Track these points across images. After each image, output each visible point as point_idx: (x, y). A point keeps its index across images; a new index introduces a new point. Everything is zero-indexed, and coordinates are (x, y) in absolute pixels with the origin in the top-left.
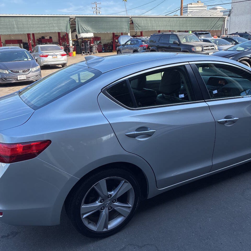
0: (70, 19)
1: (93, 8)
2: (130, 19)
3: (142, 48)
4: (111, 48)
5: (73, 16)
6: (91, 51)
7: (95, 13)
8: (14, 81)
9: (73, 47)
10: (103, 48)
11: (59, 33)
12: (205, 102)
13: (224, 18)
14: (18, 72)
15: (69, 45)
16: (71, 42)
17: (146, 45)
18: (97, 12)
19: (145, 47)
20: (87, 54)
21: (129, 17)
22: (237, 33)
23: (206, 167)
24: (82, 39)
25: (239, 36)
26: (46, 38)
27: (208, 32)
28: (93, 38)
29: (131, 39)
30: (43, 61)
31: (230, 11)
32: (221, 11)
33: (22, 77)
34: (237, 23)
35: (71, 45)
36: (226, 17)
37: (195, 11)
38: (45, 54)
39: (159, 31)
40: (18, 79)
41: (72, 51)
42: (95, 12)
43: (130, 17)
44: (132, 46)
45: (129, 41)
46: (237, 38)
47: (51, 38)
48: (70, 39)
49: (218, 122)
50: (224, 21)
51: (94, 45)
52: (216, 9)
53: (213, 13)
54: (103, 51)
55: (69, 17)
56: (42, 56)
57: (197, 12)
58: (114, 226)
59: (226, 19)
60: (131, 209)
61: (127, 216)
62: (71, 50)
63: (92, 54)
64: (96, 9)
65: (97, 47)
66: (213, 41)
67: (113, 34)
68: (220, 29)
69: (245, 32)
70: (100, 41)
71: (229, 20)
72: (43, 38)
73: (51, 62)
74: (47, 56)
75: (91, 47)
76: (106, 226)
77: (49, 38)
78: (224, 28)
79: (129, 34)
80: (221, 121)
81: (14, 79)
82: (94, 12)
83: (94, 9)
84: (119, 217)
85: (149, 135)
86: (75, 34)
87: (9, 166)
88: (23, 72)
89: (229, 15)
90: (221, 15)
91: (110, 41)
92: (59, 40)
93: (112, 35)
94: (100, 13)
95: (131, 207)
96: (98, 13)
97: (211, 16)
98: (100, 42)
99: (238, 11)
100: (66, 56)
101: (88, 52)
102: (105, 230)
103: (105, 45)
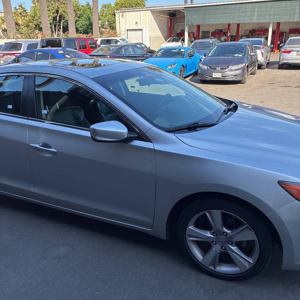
8: (209, 78)
14: (215, 69)
30: (283, 59)
33: (217, 75)
38: (289, 49)
40: (213, 77)
49: (30, 145)
56: (284, 52)
73: (292, 60)
74: (289, 52)
81: (210, 76)
88: (221, 69)
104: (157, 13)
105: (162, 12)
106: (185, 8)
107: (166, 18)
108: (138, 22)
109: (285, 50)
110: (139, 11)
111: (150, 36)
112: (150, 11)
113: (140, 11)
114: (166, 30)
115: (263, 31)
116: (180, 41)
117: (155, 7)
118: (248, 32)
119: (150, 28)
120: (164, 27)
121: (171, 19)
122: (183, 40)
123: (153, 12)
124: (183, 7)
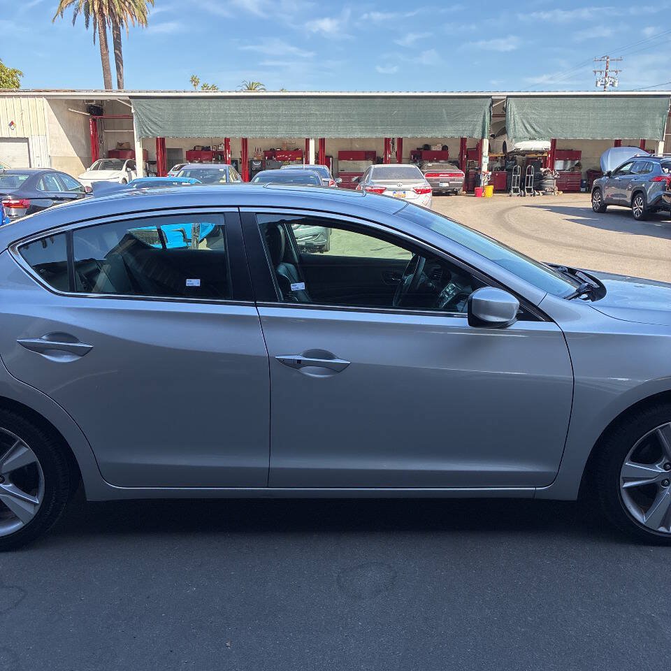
0: (493, 102)
1: (595, 72)
5: (499, 94)
6: (538, 188)
7: (599, 85)
9: (490, 173)
10: (584, 182)
11: (463, 141)
12: (256, 306)
15: (480, 169)
16: (485, 161)
18: (606, 81)
20: (525, 193)
24: (518, 152)
26: (433, 149)
29: (636, 156)
35: (485, 168)
38: (378, 186)
41: (486, 184)
42: (599, 83)
45: (630, 163)
47: (445, 148)
48: (484, 154)
51: (548, 171)
54: (583, 189)
55: (490, 97)
60: (38, 508)
62: (484, 180)
63: (539, 195)
64: (604, 74)
65: (556, 176)
67: (618, 142)
72: (427, 147)
75: (540, 177)
77: (441, 149)
82: (597, 82)
83: (598, 73)
86: (500, 140)
92: (461, 155)
94: (616, 85)
95: (36, 504)
96: (608, 85)
98: (579, 163)
100: (429, 195)
101: (529, 190)
104: (62, 104)
105: (74, 103)
106: (130, 97)
107: (81, 116)
108: (16, 123)
109: (372, 187)
110: (15, 96)
111: (49, 154)
112: (45, 99)
113: (19, 96)
114: (84, 142)
115: (291, 153)
116: (124, 167)
117: (57, 91)
118: (263, 154)
119: (48, 137)
120: (79, 136)
121: (94, 120)
122: (132, 166)
123: (53, 101)
124: (126, 96)
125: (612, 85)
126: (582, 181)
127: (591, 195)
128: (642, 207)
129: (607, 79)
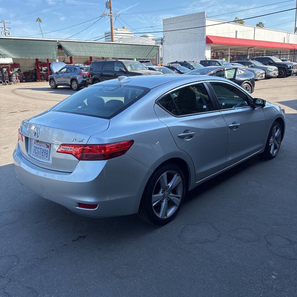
2: (58, 43)
3: (81, 76)
4: (34, 77)
6: (10, 81)
10: (24, 77)
12: (219, 111)
13: (158, 46)
17: (87, 73)
18: (5, 32)
19: (85, 75)
21: (56, 41)
22: (176, 62)
23: (219, 165)
25: (180, 65)
27: (148, 60)
28: (11, 64)
29: (66, 66)
31: (162, 40)
32: (153, 40)
34: (170, 52)
36: (160, 46)
37: (126, 37)
39: (103, 58)
42: (3, 33)
43: (58, 42)
44: (69, 74)
45: (65, 68)
46: (178, 67)
49: (229, 127)
50: (158, 50)
52: (147, 37)
53: (145, 41)
54: (24, 81)
57: (128, 39)
58: (170, 215)
59: (160, 47)
60: (180, 199)
61: (178, 204)
63: (12, 84)
66: (157, 69)
67: (37, 60)
68: (154, 58)
69: (183, 61)
70: (18, 68)
71: (162, 48)
75: (10, 76)
76: (166, 215)
78: (159, 57)
79: (57, 61)
80: (231, 126)
82: (1, 32)
84: (172, 207)
85: (191, 136)
87: (107, 162)
89: (162, 44)
90: (153, 43)
91: (33, 69)
93: (35, 61)
94: (11, 34)
95: (180, 197)
96: (7, 34)
97: (143, 43)
98: (19, 70)
99: (170, 40)
101: (7, 82)
102: (165, 217)
103: (26, 74)
125: (9, 34)
126: (23, 77)
127: (49, 82)
128: (76, 85)
129: (6, 31)
